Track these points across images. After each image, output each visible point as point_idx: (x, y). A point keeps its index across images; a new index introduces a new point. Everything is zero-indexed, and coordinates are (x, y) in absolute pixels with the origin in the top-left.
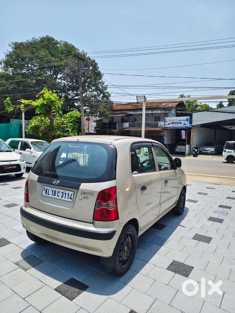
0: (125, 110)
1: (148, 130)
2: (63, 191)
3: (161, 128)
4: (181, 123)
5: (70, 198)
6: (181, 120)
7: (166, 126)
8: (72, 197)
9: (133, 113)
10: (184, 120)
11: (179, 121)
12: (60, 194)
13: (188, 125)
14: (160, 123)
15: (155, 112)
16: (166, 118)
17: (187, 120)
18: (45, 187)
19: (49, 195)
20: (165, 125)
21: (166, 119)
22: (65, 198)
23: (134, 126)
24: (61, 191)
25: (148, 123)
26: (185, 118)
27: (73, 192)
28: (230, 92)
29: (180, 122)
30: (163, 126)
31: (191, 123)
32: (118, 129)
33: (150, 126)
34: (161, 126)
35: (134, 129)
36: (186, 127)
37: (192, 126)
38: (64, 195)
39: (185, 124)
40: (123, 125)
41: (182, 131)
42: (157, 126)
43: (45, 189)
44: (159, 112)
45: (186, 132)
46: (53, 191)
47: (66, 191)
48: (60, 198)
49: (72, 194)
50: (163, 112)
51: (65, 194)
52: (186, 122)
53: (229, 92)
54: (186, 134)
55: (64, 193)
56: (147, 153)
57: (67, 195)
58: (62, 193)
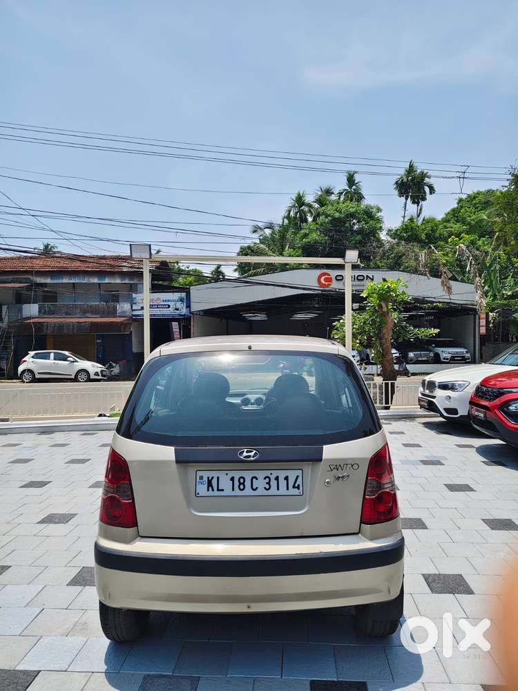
0: (26, 272)
1: (91, 322)
2: (267, 473)
3: (124, 317)
4: (169, 306)
5: (294, 487)
6: (169, 301)
7: (135, 313)
8: (299, 482)
9: (48, 281)
10: (174, 301)
11: (163, 301)
12: (260, 483)
13: (184, 311)
14: (122, 307)
15: (107, 281)
16: (134, 295)
17: (181, 300)
18: (200, 474)
19: (223, 490)
20: (133, 310)
21: (135, 298)
22: (278, 489)
23: (53, 314)
24: (261, 475)
25: (91, 306)
26: (176, 296)
27: (301, 471)
28: (241, 248)
29: (166, 303)
30: (129, 313)
31: (188, 306)
32: (6, 320)
33: (96, 313)
34: (124, 312)
35: (55, 320)
36: (180, 315)
37: (191, 313)
38: (273, 483)
39: (177, 309)
40: (20, 310)
41: (173, 323)
42: (113, 313)
43: (201, 478)
44: (118, 281)
45: (179, 325)
46: (232, 479)
47: (275, 473)
48: (261, 491)
49: (298, 477)
50: (127, 281)
51: (277, 478)
52: (179, 305)
53: (238, 250)
54: (180, 329)
55: (273, 478)
56: (99, 375)
57: (283, 483)
58: (265, 479)
